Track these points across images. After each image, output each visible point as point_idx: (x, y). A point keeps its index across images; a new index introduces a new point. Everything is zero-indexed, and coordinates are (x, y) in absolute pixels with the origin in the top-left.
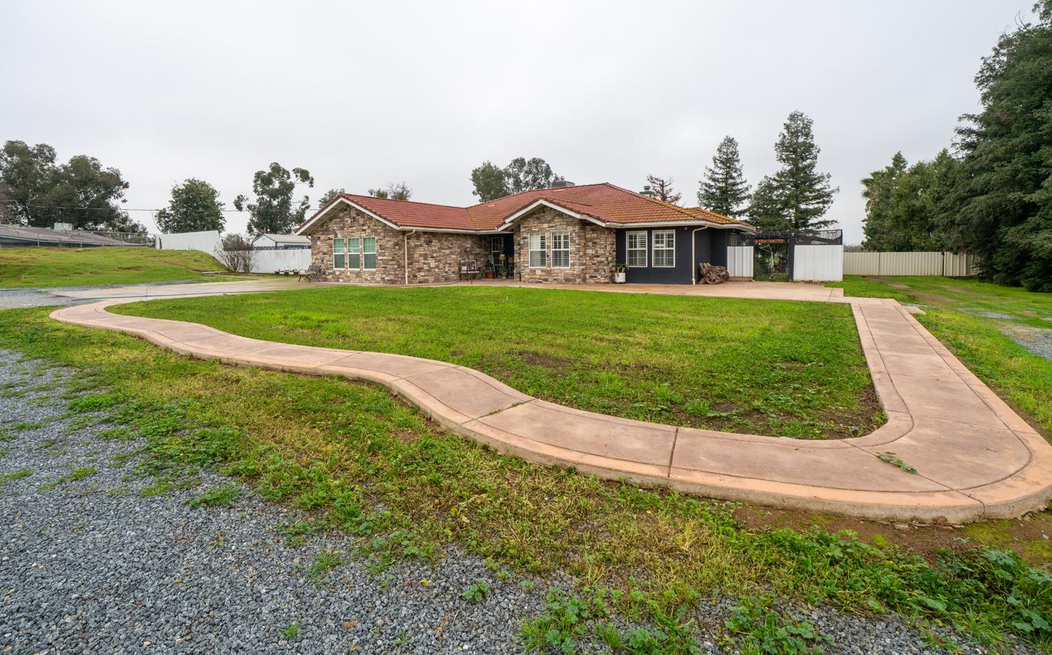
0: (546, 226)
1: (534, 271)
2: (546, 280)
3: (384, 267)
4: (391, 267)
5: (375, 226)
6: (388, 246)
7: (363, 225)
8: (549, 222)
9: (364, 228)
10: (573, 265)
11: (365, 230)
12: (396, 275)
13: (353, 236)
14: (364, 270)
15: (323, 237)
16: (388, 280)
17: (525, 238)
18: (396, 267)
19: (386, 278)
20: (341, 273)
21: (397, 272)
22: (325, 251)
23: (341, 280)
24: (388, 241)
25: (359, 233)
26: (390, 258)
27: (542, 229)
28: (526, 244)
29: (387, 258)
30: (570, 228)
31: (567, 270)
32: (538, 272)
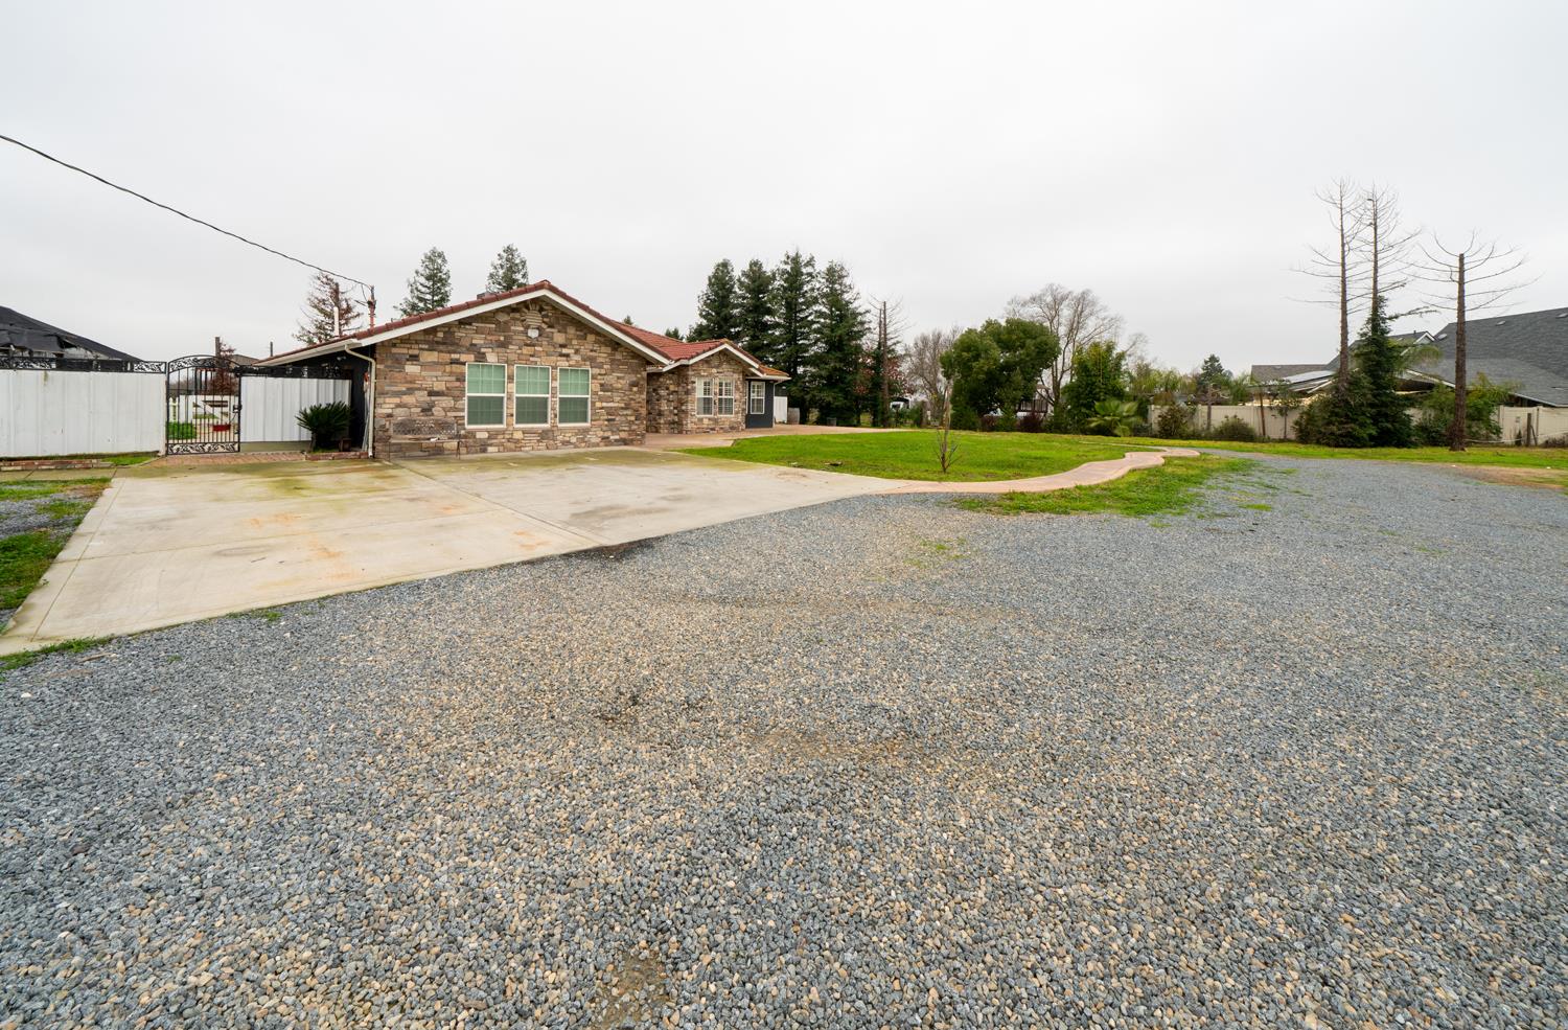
0: (714, 370)
1: (701, 420)
2: (713, 429)
3: (608, 420)
4: (623, 419)
5: (592, 351)
6: (620, 386)
7: (563, 346)
8: (717, 367)
9: (565, 351)
10: (737, 413)
11: (567, 356)
12: (631, 431)
13: (536, 363)
14: (561, 425)
15: (430, 357)
16: (616, 440)
17: (694, 382)
18: (633, 418)
19: (612, 437)
20: (493, 435)
21: (634, 427)
22: (439, 386)
23: (490, 449)
24: (618, 378)
25: (554, 358)
26: (623, 405)
27: (711, 374)
28: (694, 389)
29: (616, 405)
30: (736, 376)
31: (732, 417)
32: (706, 421)
